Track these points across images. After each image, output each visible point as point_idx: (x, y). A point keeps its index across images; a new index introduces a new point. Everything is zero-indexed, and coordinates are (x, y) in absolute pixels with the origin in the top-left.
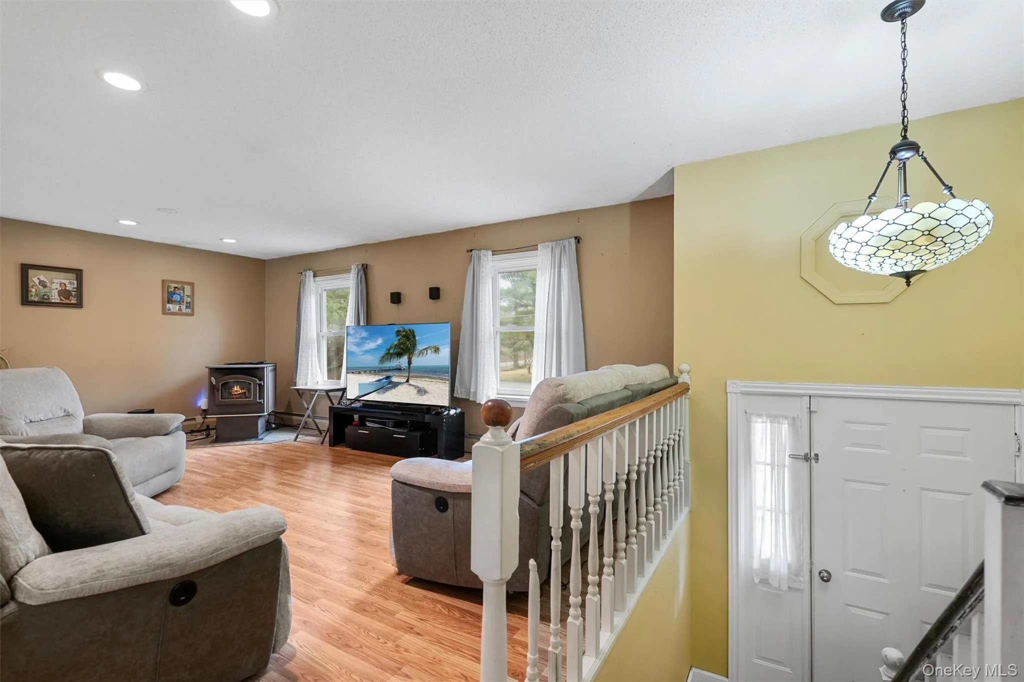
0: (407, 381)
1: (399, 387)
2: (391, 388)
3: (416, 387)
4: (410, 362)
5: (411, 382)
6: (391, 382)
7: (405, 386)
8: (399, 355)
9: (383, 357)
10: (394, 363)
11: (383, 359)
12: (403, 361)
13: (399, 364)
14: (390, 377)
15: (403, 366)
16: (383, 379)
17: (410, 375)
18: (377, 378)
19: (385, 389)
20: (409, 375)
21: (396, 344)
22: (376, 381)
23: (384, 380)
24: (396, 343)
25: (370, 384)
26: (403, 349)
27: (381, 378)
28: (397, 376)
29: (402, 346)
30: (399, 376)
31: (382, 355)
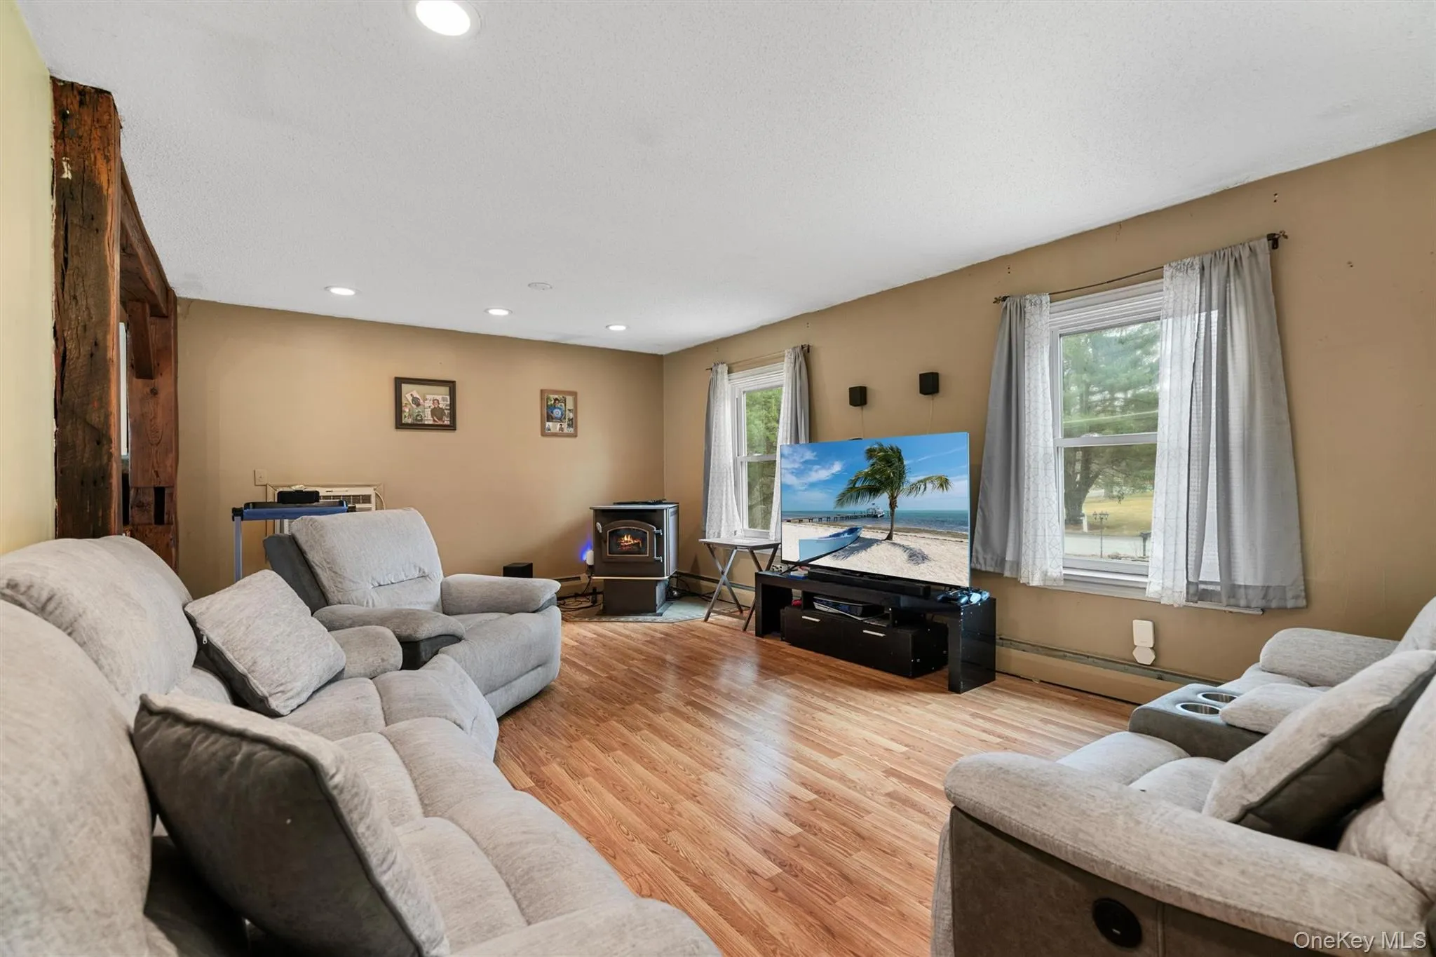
0: (889, 537)
1: (874, 547)
2: (858, 550)
3: (905, 548)
4: (893, 505)
5: (896, 538)
6: (858, 539)
7: (885, 546)
8: (874, 491)
9: (843, 495)
10: (864, 505)
11: (842, 499)
12: (881, 502)
13: (873, 507)
14: (857, 529)
15: (880, 510)
16: (845, 532)
17: (895, 526)
18: (833, 530)
19: (846, 550)
20: (892, 526)
21: (867, 473)
22: (830, 536)
23: (846, 535)
24: (866, 470)
25: (819, 541)
26: (880, 482)
27: (841, 530)
28: (871, 528)
29: (878, 477)
30: (874, 528)
31: (841, 491)
